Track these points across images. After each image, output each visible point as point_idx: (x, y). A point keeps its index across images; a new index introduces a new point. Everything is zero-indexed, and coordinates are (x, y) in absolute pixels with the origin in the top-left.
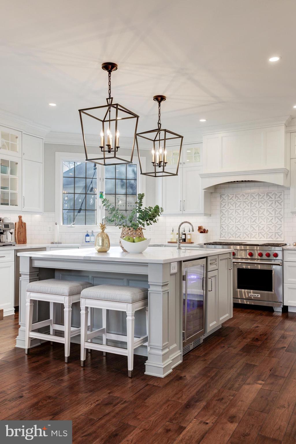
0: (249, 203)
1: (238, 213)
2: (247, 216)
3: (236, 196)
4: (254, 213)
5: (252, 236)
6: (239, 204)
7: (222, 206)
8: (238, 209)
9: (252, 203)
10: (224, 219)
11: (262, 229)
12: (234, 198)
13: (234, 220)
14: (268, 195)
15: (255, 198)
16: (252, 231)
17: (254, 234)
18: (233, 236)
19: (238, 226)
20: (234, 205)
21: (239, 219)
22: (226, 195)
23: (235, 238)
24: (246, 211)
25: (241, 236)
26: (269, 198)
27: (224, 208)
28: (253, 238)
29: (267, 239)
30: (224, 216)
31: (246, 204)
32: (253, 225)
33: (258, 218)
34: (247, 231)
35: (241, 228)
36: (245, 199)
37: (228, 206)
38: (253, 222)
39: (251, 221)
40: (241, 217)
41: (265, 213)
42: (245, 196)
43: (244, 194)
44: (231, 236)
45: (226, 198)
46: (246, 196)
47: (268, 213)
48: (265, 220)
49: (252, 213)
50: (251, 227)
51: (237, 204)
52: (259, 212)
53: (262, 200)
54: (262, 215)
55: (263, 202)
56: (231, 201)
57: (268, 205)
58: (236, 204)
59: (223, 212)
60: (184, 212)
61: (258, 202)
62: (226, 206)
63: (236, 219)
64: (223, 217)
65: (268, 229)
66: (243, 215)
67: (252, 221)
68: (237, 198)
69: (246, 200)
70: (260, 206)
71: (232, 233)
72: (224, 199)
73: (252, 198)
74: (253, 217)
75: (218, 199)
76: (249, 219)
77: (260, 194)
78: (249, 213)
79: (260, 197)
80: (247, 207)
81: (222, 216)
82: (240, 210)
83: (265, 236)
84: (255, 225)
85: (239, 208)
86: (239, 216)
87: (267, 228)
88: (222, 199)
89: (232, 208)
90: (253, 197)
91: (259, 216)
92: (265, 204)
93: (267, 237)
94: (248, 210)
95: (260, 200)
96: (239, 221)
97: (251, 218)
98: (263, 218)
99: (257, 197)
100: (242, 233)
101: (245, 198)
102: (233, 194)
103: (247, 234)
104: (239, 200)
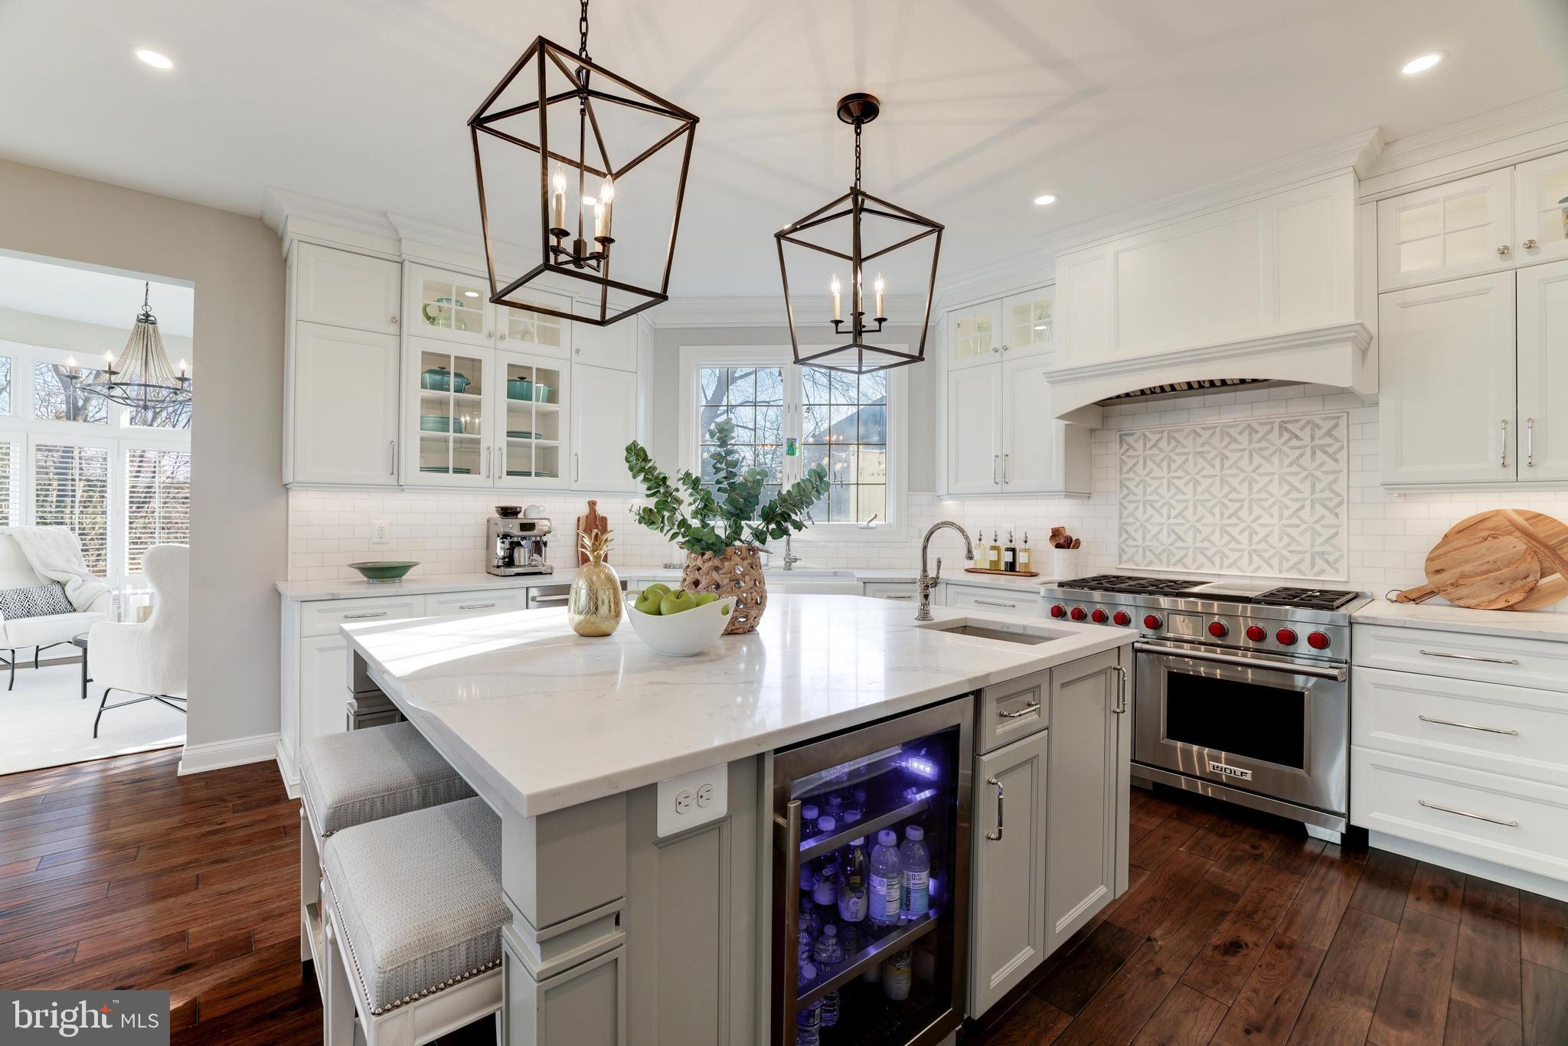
0: (1214, 458)
1: (1177, 488)
2: (1206, 496)
3: (1171, 438)
4: (1234, 489)
5: (1227, 562)
6: (1179, 460)
7: (1126, 468)
8: (1178, 478)
9: (1224, 458)
10: (1131, 507)
11: (1264, 540)
12: (1163, 444)
13: (1165, 511)
14: (1286, 429)
15: (1235, 441)
16: (1226, 545)
17: (1233, 556)
18: (1161, 561)
19: (1176, 529)
20: (1165, 464)
21: (1179, 507)
22: (1137, 435)
23: (1168, 567)
24: (1206, 483)
25: (1188, 560)
26: (1290, 439)
27: (1131, 475)
28: (1229, 567)
29: (1280, 572)
30: (1131, 497)
31: (1206, 460)
32: (1230, 525)
33: (1246, 504)
34: (1206, 544)
35: (1189, 537)
36: (1202, 445)
37: (1144, 467)
38: (1229, 517)
39: (1222, 515)
40: (1187, 501)
41: (1274, 488)
42: (1200, 436)
43: (1199, 430)
44: (1155, 560)
45: (1139, 446)
46: (1206, 434)
47: (1286, 488)
48: (1275, 510)
49: (1227, 489)
50: (1223, 531)
51: (1174, 462)
52: (1250, 484)
53: (1263, 444)
54: (1263, 495)
55: (1266, 453)
56: (1155, 451)
57: (1287, 462)
58: (1171, 461)
59: (1127, 488)
60: (1006, 488)
61: (1246, 453)
62: (1139, 468)
63: (1171, 507)
64: (1129, 502)
65: (1286, 540)
66: (1195, 495)
67: (1227, 513)
68: (1173, 443)
69: (1206, 448)
70: (1255, 464)
71: (1157, 552)
72: (1131, 447)
73: (1227, 440)
74: (1231, 500)
75: (1114, 447)
76: (1214, 506)
77: (1258, 427)
78: (1215, 489)
79: (1256, 437)
80: (1208, 471)
81: (1124, 498)
82: (1184, 481)
83: (1275, 562)
84: (1236, 525)
85: (1180, 473)
86: (1180, 497)
87: (1281, 539)
88: (1125, 447)
89: (1157, 473)
90: (1231, 436)
91: (1252, 497)
92: (1275, 459)
93: (1281, 565)
94: (1210, 480)
95: (1255, 446)
96: (1180, 514)
97: (1223, 505)
98: (1266, 504)
99: (1244, 439)
100: (1190, 552)
101: (1200, 441)
102: (1162, 432)
103: (1209, 553)
104: (1179, 450)
